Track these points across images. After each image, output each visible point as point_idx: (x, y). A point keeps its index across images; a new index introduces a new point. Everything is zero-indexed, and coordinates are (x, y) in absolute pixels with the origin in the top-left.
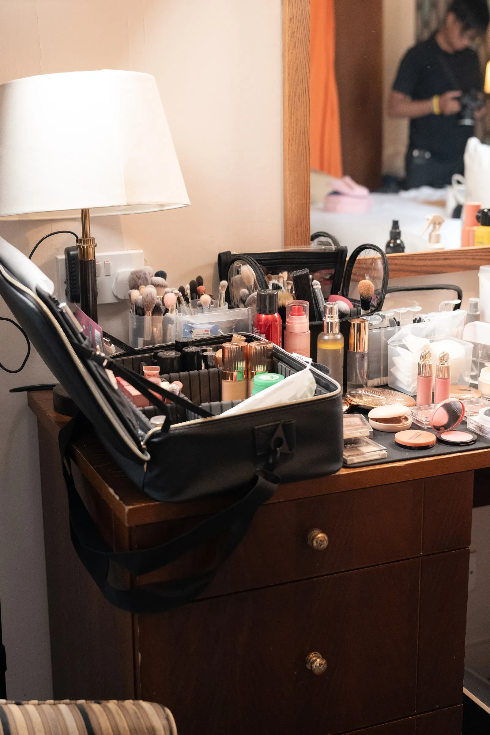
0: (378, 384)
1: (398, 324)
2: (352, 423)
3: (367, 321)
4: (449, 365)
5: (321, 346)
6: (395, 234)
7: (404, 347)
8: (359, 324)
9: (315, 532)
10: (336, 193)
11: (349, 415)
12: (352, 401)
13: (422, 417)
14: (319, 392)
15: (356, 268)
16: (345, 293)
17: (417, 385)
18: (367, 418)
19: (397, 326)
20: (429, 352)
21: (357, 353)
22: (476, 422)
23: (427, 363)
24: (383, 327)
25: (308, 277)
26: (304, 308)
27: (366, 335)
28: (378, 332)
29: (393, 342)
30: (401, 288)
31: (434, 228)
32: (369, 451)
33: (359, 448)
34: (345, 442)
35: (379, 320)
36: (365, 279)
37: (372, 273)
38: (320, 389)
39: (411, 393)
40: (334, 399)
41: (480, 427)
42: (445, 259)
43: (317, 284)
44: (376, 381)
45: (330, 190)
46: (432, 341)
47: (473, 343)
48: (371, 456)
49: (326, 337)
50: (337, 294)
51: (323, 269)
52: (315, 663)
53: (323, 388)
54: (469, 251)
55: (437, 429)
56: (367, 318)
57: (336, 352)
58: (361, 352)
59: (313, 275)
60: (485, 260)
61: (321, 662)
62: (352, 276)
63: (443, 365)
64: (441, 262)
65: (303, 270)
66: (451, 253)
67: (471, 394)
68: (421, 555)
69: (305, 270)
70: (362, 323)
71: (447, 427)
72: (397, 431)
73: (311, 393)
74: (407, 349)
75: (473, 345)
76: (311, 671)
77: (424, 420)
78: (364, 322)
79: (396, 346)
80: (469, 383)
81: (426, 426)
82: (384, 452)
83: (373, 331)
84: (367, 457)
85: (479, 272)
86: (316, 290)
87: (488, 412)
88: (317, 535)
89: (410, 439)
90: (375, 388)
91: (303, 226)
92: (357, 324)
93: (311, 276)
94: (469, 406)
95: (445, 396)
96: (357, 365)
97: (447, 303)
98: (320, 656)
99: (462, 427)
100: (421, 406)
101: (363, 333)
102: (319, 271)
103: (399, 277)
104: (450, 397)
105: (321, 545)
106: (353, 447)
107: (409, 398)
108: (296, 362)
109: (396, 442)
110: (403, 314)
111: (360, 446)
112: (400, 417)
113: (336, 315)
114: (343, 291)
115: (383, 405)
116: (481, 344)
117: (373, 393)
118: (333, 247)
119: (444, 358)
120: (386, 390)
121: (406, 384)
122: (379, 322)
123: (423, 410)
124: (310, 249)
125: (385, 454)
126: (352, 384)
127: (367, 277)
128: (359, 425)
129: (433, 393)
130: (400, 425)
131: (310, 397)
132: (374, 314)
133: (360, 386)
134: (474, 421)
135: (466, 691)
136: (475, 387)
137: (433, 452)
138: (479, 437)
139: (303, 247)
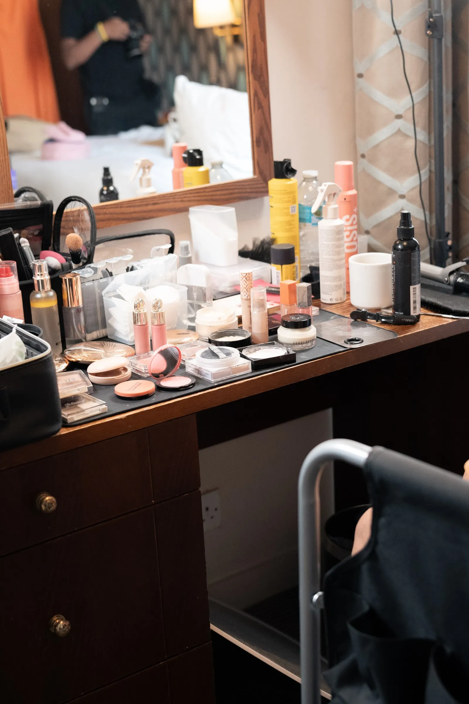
0: (98, 336)
1: (111, 274)
2: (71, 380)
3: (78, 275)
4: (163, 311)
5: (35, 305)
6: (107, 181)
7: (119, 297)
8: (71, 279)
9: (43, 495)
10: (52, 140)
11: (68, 372)
12: (71, 357)
13: (141, 366)
14: (31, 354)
15: (64, 221)
16: (56, 248)
17: (135, 335)
18: (86, 373)
19: (110, 276)
20: (142, 301)
21: (72, 308)
22: (194, 365)
23: (142, 311)
24: (96, 279)
25: (13, 237)
26: (12, 268)
27: (78, 289)
28: (92, 285)
29: (107, 293)
30: (112, 237)
31: (144, 172)
32: (89, 408)
33: (79, 406)
34: (61, 401)
35: (91, 272)
36: (74, 232)
37: (80, 225)
38: (32, 351)
39: (130, 342)
40: (45, 360)
41: (198, 370)
42: (155, 204)
43: (24, 242)
44: (95, 334)
45: (46, 137)
46: (145, 289)
47: (188, 286)
48: (91, 412)
49: (38, 296)
50: (48, 249)
51: (30, 225)
52: (59, 626)
53: (34, 350)
54: (177, 194)
55: (157, 376)
56: (78, 272)
57: (50, 309)
58: (76, 307)
59: (20, 233)
60: (194, 201)
61: (65, 624)
62: (62, 230)
63: (157, 312)
64: (150, 207)
65: (7, 229)
66: (159, 197)
67: (190, 337)
68: (153, 503)
69: (8, 230)
70: (73, 278)
71: (165, 374)
72: (116, 383)
73: (22, 356)
74: (123, 299)
75: (187, 288)
76: (55, 634)
77: (143, 369)
78: (75, 276)
79: (111, 297)
80: (188, 325)
81: (146, 375)
82: (104, 406)
83: (86, 285)
84: (88, 414)
85: (189, 213)
86: (25, 248)
87: (204, 354)
88: (45, 498)
89: (129, 390)
90: (93, 342)
91: (4, 183)
92: (69, 279)
93: (16, 235)
94: (187, 349)
95: (163, 343)
96: (74, 320)
97: (158, 248)
98: (63, 617)
99: (182, 371)
100: (140, 355)
101: (75, 287)
102: (27, 228)
103: (109, 226)
104: (167, 343)
105: (49, 508)
106: (72, 405)
107: (129, 348)
108: (6, 326)
109: (116, 394)
110: (114, 264)
111: (80, 404)
112: (119, 369)
113: (46, 272)
114: (54, 246)
115: (101, 358)
116: (195, 287)
117: (91, 347)
118: (39, 202)
119: (157, 305)
120: (106, 343)
121: (125, 334)
122: (91, 274)
123: (142, 358)
124: (14, 207)
125: (105, 408)
126: (70, 340)
127: (76, 230)
128: (79, 382)
129: (151, 340)
130: (121, 377)
131: (21, 361)
132: (85, 267)
133: (79, 341)
134: (192, 365)
135: (213, 627)
136: (193, 329)
137: (153, 400)
138: (198, 379)
139: (7, 205)
